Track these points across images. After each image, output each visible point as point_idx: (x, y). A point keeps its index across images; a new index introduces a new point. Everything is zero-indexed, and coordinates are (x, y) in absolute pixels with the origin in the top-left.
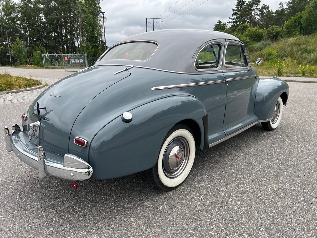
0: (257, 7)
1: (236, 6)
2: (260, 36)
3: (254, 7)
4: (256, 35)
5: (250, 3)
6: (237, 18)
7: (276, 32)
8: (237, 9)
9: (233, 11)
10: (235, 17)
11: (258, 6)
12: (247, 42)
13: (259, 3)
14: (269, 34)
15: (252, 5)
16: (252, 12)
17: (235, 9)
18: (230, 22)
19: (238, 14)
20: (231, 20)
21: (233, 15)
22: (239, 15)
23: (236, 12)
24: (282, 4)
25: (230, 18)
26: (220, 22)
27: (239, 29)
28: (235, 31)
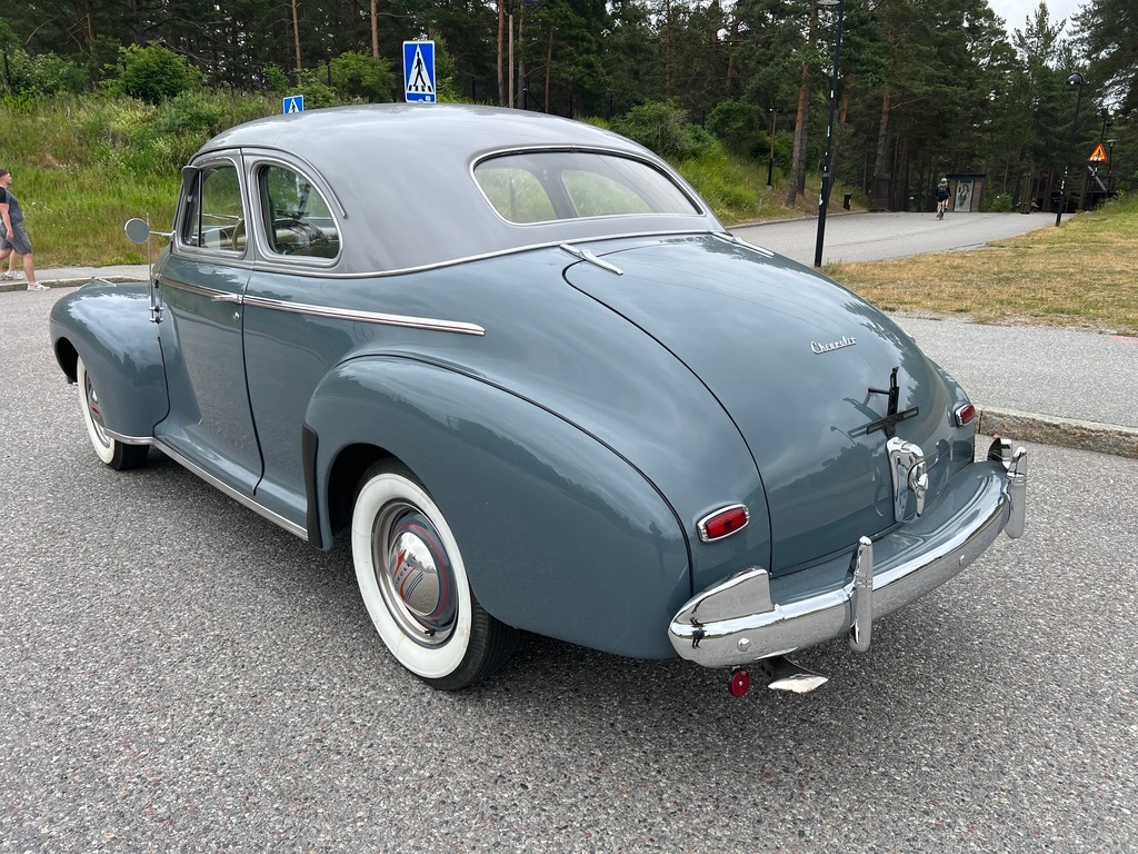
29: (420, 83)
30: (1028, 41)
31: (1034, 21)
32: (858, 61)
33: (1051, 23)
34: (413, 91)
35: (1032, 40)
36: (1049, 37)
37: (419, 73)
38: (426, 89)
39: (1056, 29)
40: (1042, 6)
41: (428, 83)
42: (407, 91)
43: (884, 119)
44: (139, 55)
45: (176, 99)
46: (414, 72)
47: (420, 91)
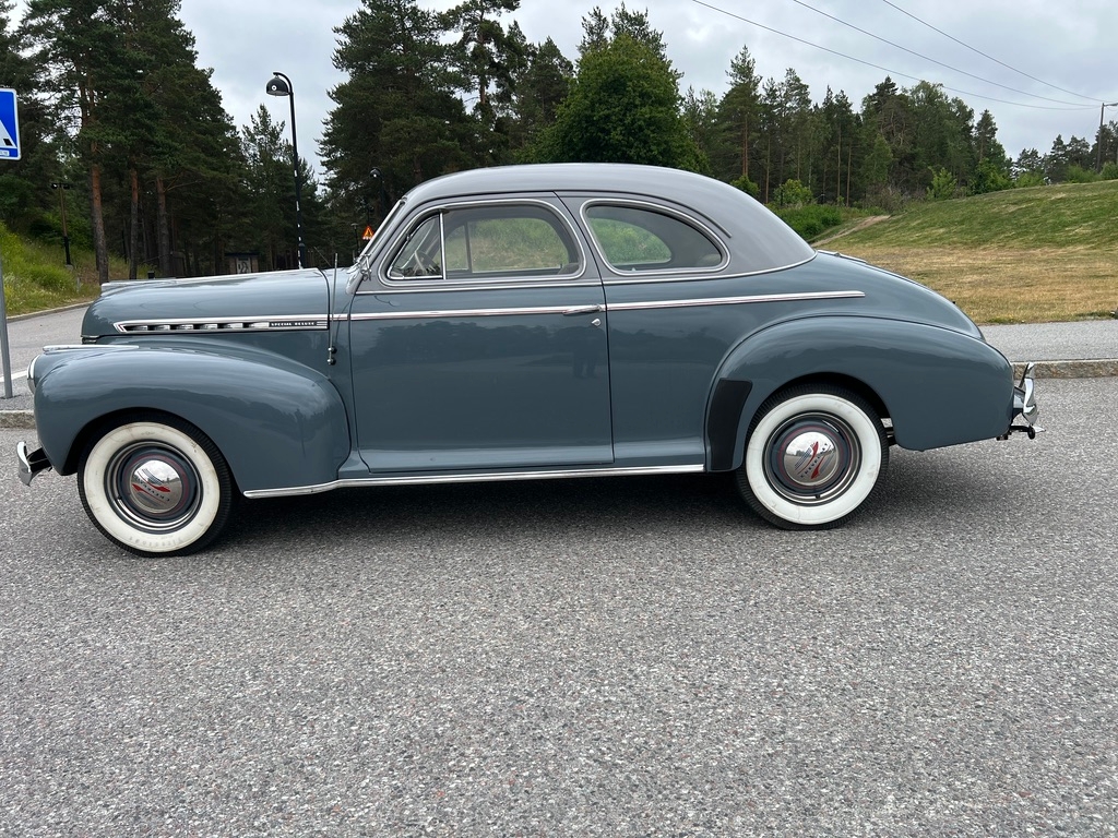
30: (258, 137)
31: (258, 120)
32: (152, 142)
33: (274, 122)
35: (259, 137)
36: (274, 135)
39: (278, 129)
40: (262, 108)
43: (162, 200)
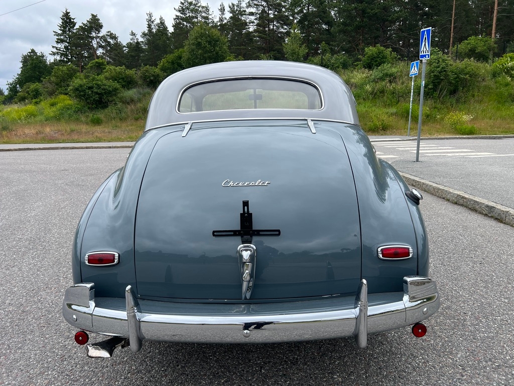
0: (99, 35)
1: (61, 27)
2: (129, 80)
3: (94, 34)
4: (123, 79)
5: (86, 26)
6: (66, 47)
7: (153, 76)
8: (63, 33)
9: (57, 35)
10: (61, 46)
11: (100, 33)
12: (115, 89)
13: (101, 29)
14: (144, 78)
15: (90, 29)
16: (92, 41)
17: (60, 32)
18: (54, 54)
19: (66, 42)
20: (55, 50)
21: (57, 42)
22: (68, 43)
23: (62, 37)
24: (134, 35)
25: (53, 47)
26: (33, 51)
27: (91, 67)
28: (85, 69)
29: (425, 50)
34: (422, 54)
37: (425, 44)
38: (427, 52)
41: (428, 49)
42: (420, 54)
44: (371, 50)
45: (379, 68)
46: (423, 44)
47: (425, 54)
